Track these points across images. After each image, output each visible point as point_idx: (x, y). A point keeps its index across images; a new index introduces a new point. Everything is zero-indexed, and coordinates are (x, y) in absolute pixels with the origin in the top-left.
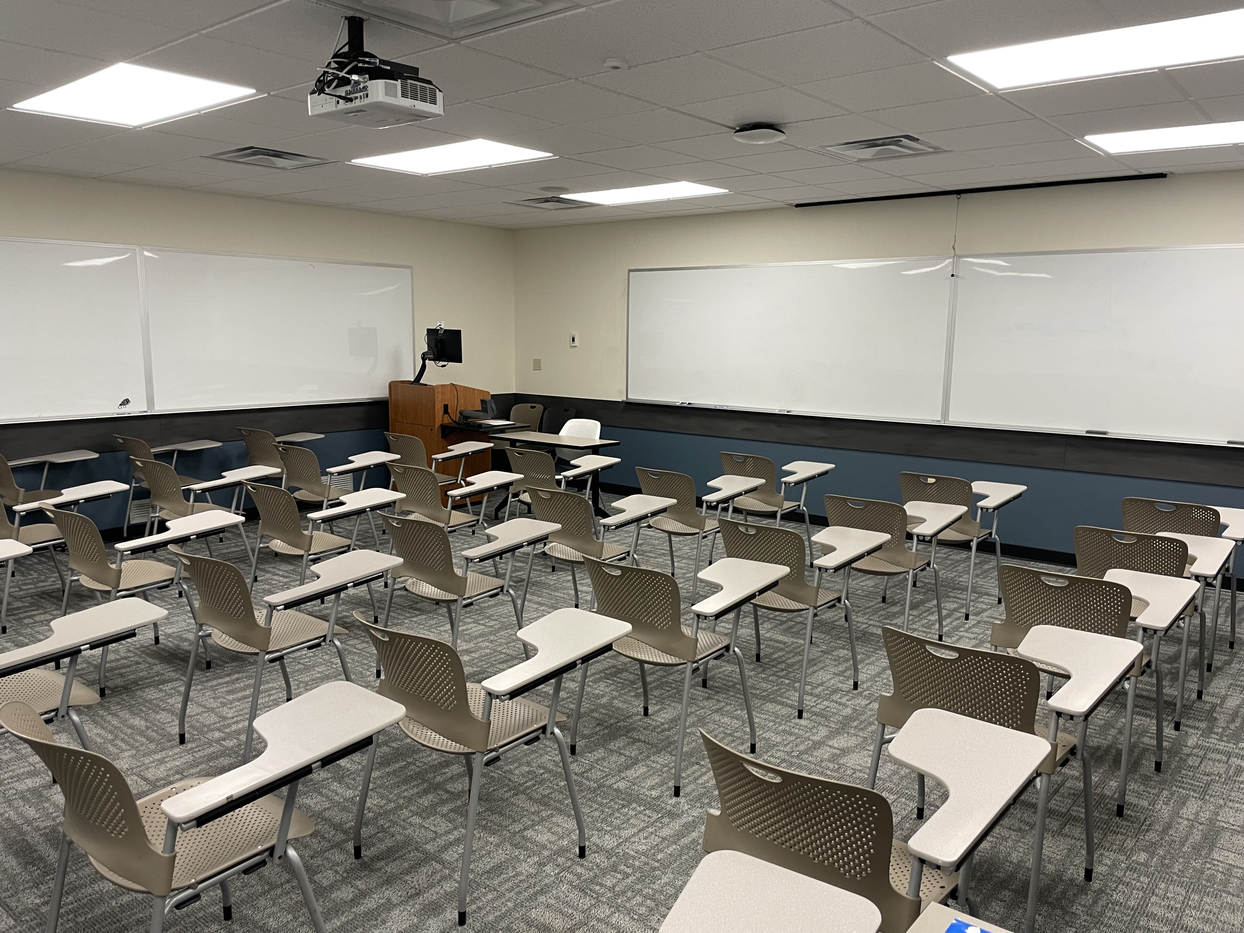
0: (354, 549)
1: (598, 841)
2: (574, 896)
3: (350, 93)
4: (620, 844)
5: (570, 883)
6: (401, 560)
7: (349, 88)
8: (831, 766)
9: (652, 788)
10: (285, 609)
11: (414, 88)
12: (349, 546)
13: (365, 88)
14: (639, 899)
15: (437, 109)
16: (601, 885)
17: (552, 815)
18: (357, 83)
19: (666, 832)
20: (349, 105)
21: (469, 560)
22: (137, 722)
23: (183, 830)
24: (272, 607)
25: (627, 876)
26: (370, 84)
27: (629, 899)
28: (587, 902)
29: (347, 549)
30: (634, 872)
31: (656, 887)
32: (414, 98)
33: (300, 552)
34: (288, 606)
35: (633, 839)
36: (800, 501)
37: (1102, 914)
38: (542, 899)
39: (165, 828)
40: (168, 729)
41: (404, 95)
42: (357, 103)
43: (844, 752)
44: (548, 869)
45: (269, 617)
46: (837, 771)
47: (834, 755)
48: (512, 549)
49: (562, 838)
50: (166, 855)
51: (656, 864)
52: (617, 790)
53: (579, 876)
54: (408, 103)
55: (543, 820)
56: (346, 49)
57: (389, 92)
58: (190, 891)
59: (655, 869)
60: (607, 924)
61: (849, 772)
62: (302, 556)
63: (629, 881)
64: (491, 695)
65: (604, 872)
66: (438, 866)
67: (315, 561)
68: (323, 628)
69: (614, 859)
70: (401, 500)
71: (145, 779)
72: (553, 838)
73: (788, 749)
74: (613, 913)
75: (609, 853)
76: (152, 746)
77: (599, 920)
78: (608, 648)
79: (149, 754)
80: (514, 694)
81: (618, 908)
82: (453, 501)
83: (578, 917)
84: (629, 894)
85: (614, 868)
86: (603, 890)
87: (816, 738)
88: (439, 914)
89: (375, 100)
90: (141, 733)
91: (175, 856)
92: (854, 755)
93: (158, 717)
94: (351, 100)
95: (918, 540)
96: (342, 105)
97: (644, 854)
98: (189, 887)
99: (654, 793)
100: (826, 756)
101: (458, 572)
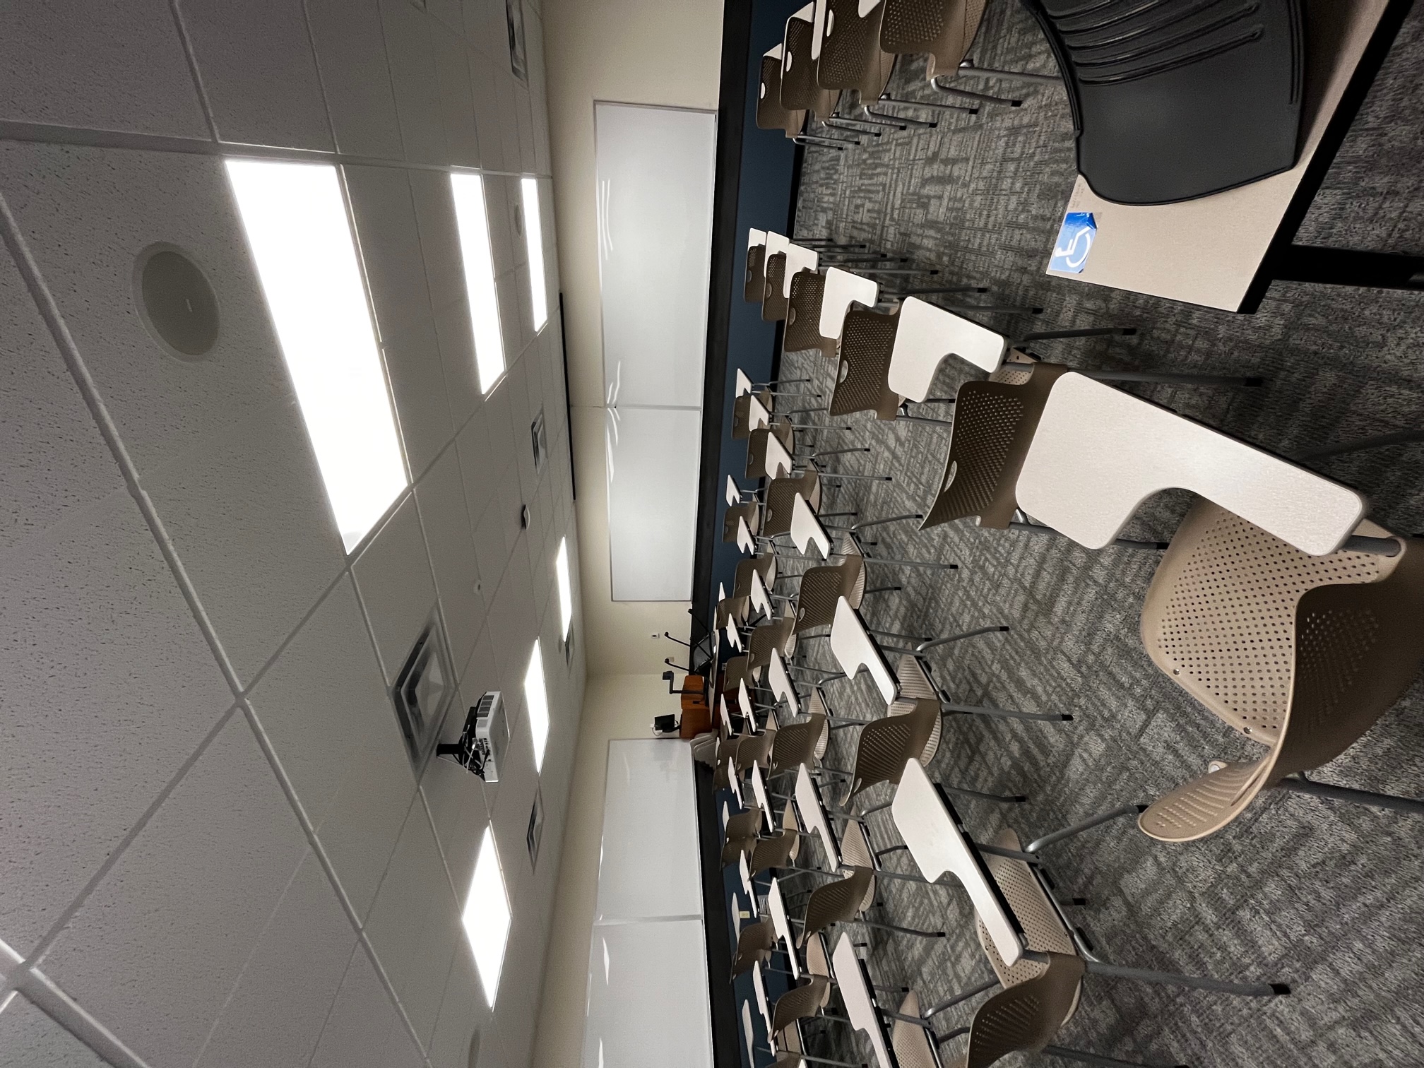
0: (795, 797)
1: (966, 581)
2: (1003, 591)
3: (484, 751)
4: (967, 567)
5: (994, 595)
6: (802, 764)
7: (481, 752)
8: (907, 445)
9: (929, 552)
10: (841, 855)
11: (482, 709)
12: (792, 801)
13: (481, 740)
14: (1000, 548)
15: (497, 695)
16: (994, 574)
17: (952, 615)
18: (477, 746)
19: (956, 539)
20: (492, 752)
21: (799, 712)
22: (910, 914)
23: (1028, 944)
24: (840, 865)
25: (986, 559)
26: (478, 736)
27: (1002, 555)
28: (1006, 582)
29: (794, 802)
30: (984, 555)
31: (991, 539)
32: (488, 709)
33: (797, 838)
34: (838, 852)
35: (963, 559)
36: (751, 494)
37: (981, 273)
38: (1006, 611)
39: (1030, 962)
40: (913, 890)
41: (486, 715)
42: (490, 746)
43: (898, 439)
44: (986, 611)
45: (848, 867)
46: (909, 441)
47: (900, 445)
48: (791, 682)
49: (965, 605)
50: (1049, 961)
51: (977, 541)
52: (932, 575)
53: (989, 590)
54: (491, 713)
55: (955, 620)
56: (457, 755)
57: (484, 725)
58: (1075, 937)
59: (980, 542)
60: (1018, 566)
61: (910, 434)
62: (800, 836)
63: (988, 556)
64: (898, 697)
65: (985, 573)
66: (992, 685)
67: (803, 826)
68: (852, 824)
69: (976, 569)
70: (758, 764)
71: (949, 904)
72: (967, 611)
73: (898, 473)
74: (1011, 563)
75: (973, 573)
76: (926, 901)
77: (1017, 572)
78: (857, 612)
79: (931, 903)
80: (895, 680)
81: (1008, 561)
82: (760, 728)
83: (1016, 586)
84: (998, 555)
85: (982, 568)
86: (997, 573)
87: (891, 457)
88: (1023, 680)
89: (488, 734)
90: (917, 909)
91: (1049, 952)
92: (899, 434)
93: (906, 899)
94: (488, 751)
95: (773, 421)
96: (491, 757)
97: (971, 550)
98: (1073, 939)
99: (932, 551)
100: (901, 450)
101: (809, 719)
